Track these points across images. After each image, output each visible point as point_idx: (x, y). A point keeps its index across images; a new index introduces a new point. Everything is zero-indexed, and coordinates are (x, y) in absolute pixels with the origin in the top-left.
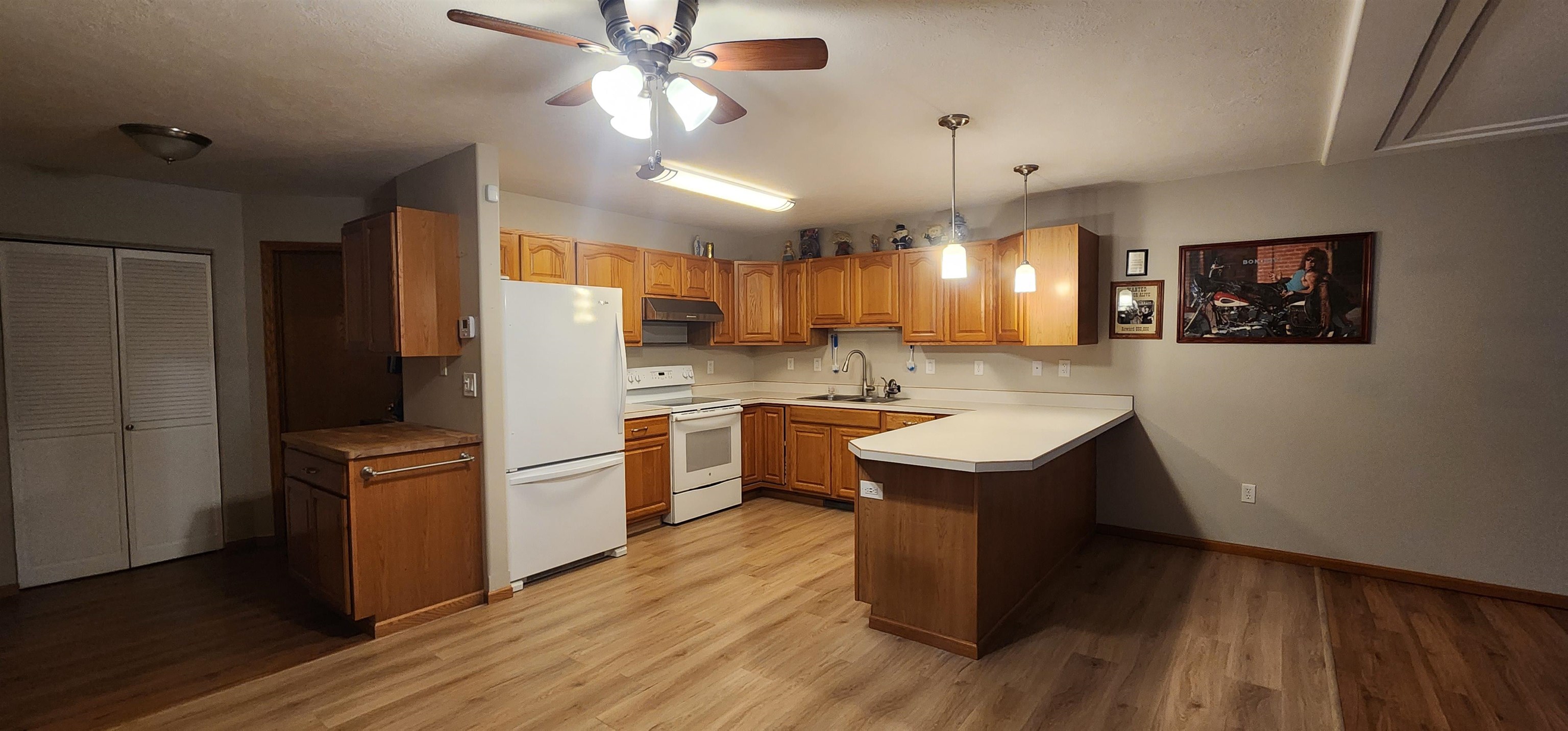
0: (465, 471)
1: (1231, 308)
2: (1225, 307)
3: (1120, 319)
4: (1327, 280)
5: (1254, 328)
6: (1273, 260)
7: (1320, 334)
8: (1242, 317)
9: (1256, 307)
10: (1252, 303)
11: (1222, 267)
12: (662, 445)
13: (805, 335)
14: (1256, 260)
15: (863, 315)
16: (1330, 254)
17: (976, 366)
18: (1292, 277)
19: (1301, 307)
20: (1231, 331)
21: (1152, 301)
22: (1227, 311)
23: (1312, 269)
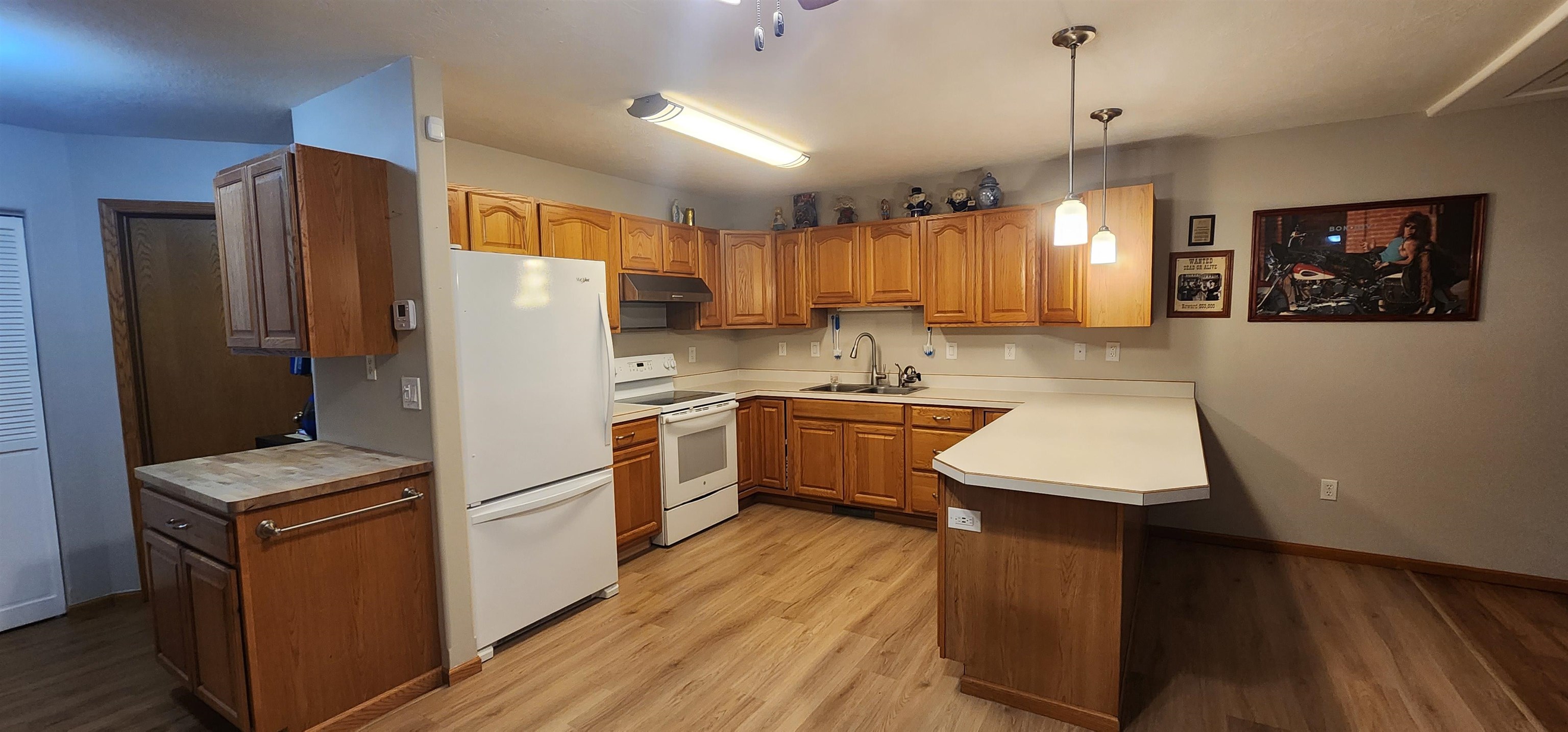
0: (410, 512)
1: (1314, 282)
2: (1307, 281)
3: (1180, 295)
4: (1430, 249)
5: (1340, 304)
6: (1366, 227)
7: (1419, 312)
8: (1327, 289)
9: (1343, 280)
10: (1338, 275)
11: (1304, 234)
12: (650, 453)
13: (805, 316)
14: (1345, 227)
15: (876, 292)
16: (1434, 219)
17: (1007, 350)
18: (1387, 246)
19: (1399, 279)
20: (1312, 308)
21: (1219, 275)
22: (1309, 285)
23: (1412, 237)
